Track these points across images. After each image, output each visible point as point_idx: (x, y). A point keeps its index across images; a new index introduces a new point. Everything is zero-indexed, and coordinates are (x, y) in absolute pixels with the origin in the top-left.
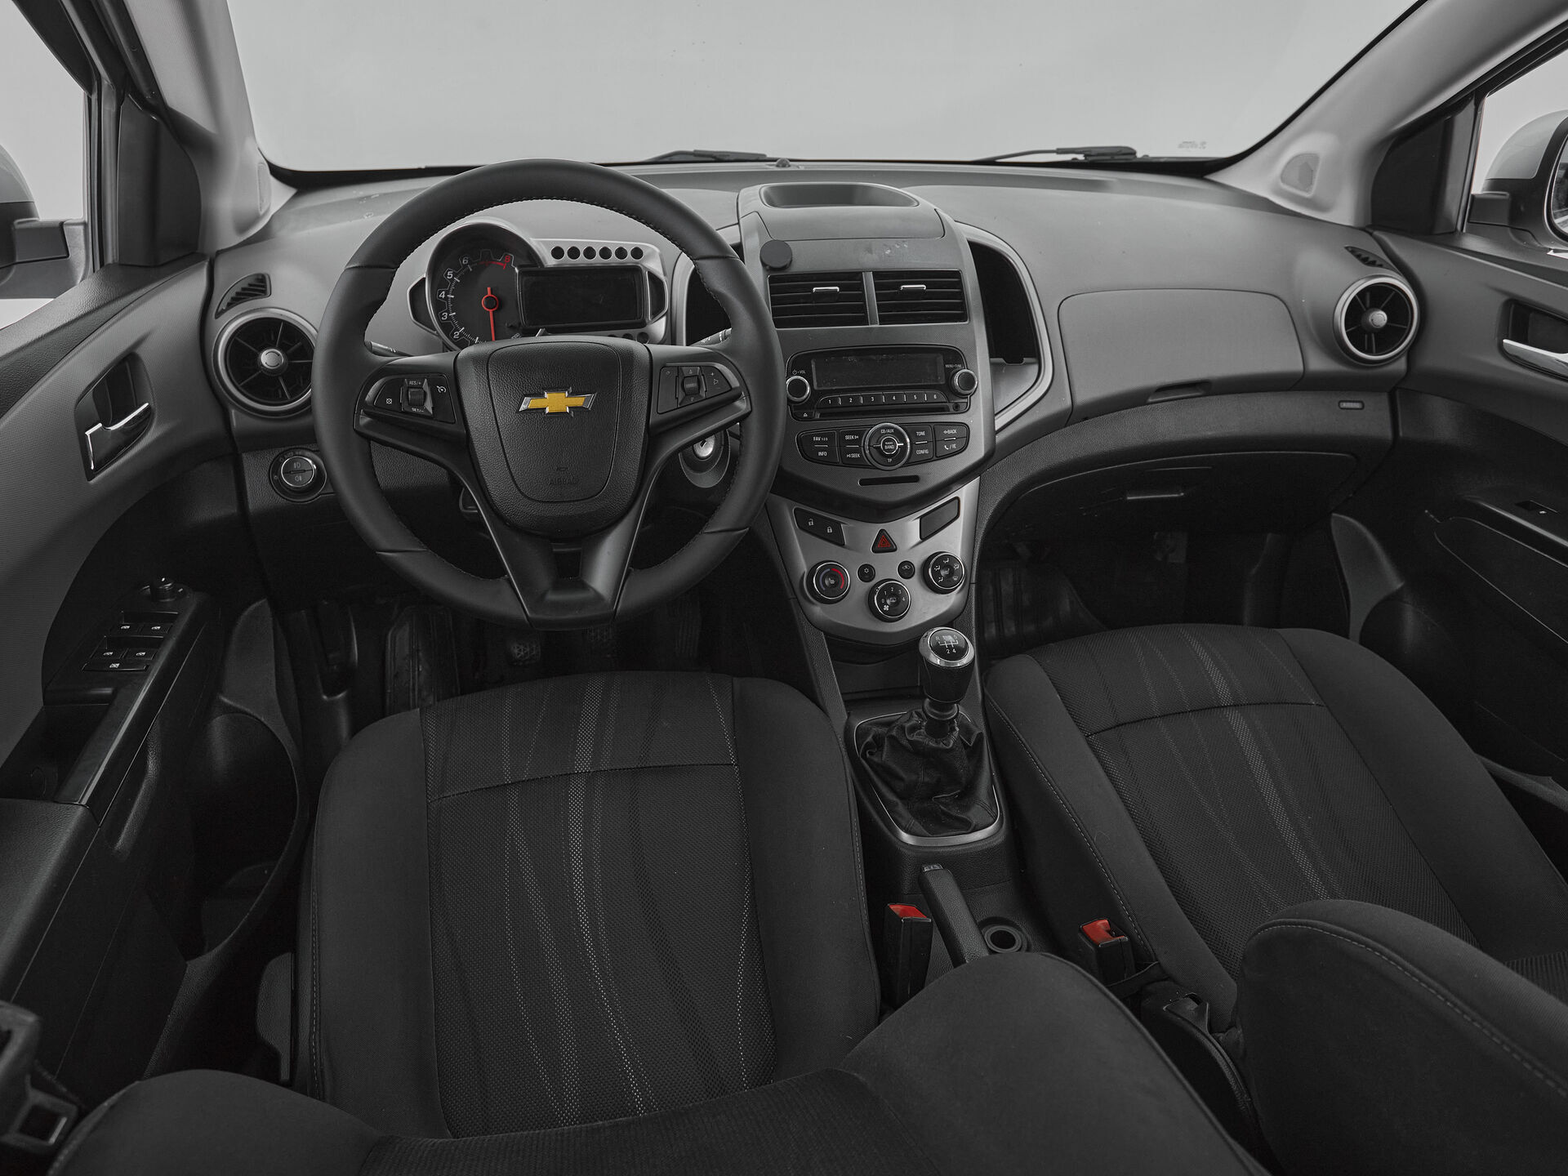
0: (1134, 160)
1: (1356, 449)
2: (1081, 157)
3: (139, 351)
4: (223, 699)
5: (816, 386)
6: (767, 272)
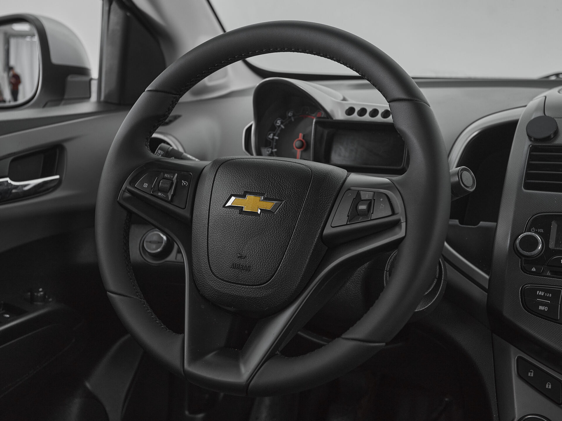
3: (67, 145)
4: (88, 385)
5: (552, 245)
6: (530, 143)
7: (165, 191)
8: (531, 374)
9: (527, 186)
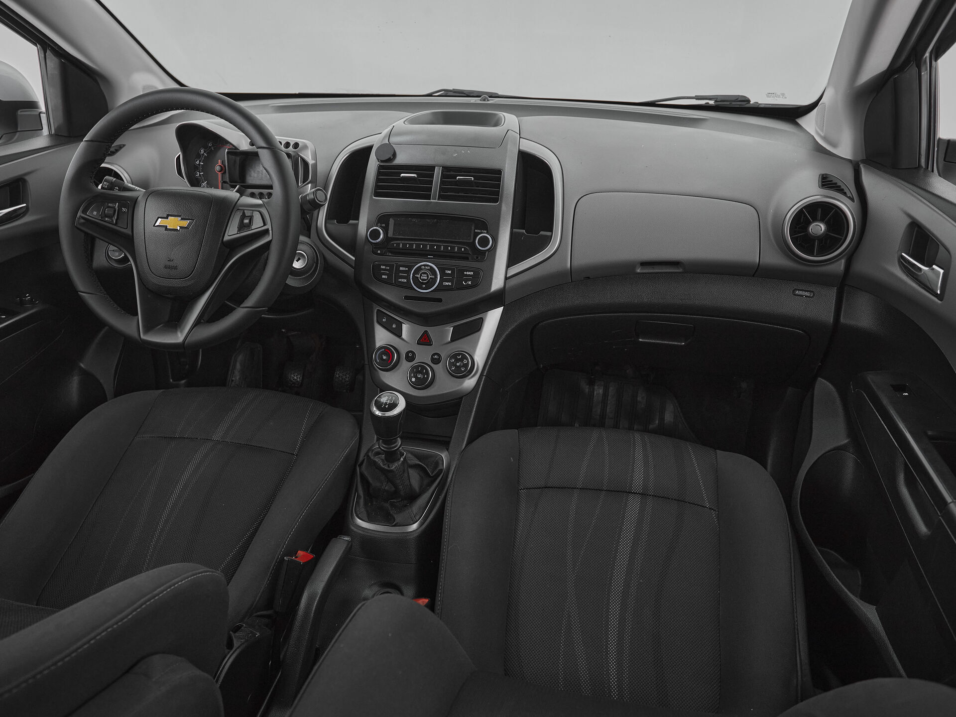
0: (747, 106)
1: (810, 328)
2: (712, 102)
3: (27, 178)
4: (82, 365)
5: (390, 234)
6: (378, 163)
7: (111, 217)
8: (384, 320)
9: (377, 194)
